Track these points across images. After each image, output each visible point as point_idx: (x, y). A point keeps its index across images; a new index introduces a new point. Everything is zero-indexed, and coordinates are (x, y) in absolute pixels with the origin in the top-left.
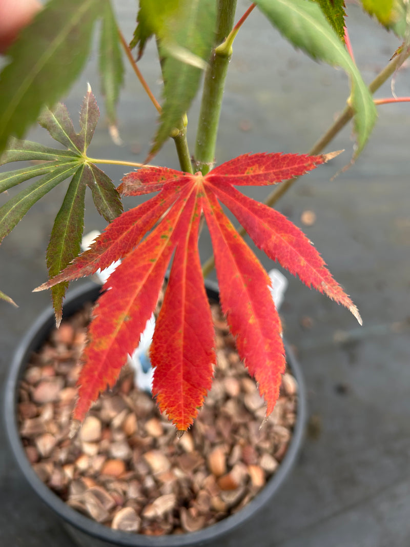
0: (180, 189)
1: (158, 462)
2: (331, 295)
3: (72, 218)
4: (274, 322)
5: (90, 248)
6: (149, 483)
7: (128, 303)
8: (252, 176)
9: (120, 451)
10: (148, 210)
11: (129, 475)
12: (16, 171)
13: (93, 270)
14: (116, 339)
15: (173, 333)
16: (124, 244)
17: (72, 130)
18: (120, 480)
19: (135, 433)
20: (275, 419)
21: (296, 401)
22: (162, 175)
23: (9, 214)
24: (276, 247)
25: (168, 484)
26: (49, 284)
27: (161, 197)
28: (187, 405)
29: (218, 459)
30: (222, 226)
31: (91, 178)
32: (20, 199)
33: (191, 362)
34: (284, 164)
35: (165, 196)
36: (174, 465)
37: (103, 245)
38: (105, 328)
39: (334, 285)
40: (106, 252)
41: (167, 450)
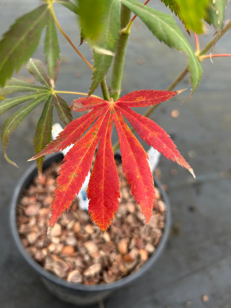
0: (102, 109)
1: (91, 247)
2: (179, 163)
3: (47, 122)
4: (150, 177)
5: (56, 139)
6: (87, 258)
7: (76, 167)
8: (139, 102)
9: (71, 242)
10: (86, 119)
11: (76, 254)
12: (17, 97)
13: (58, 150)
14: (70, 186)
15: (98, 182)
16: (73, 137)
17: (46, 76)
18: (72, 256)
19: (79, 232)
20: (154, 225)
21: (165, 215)
22: (93, 101)
23: (14, 120)
24: (151, 139)
25: (97, 259)
26: (36, 157)
27: (92, 113)
28: (106, 218)
29: (123, 246)
30: (123, 128)
31: (56, 101)
32: (20, 113)
33: (108, 197)
34: (156, 96)
35: (94, 112)
36: (100, 249)
37: (63, 137)
38: (65, 181)
39: (181, 158)
40: (64, 141)
41: (96, 241)
